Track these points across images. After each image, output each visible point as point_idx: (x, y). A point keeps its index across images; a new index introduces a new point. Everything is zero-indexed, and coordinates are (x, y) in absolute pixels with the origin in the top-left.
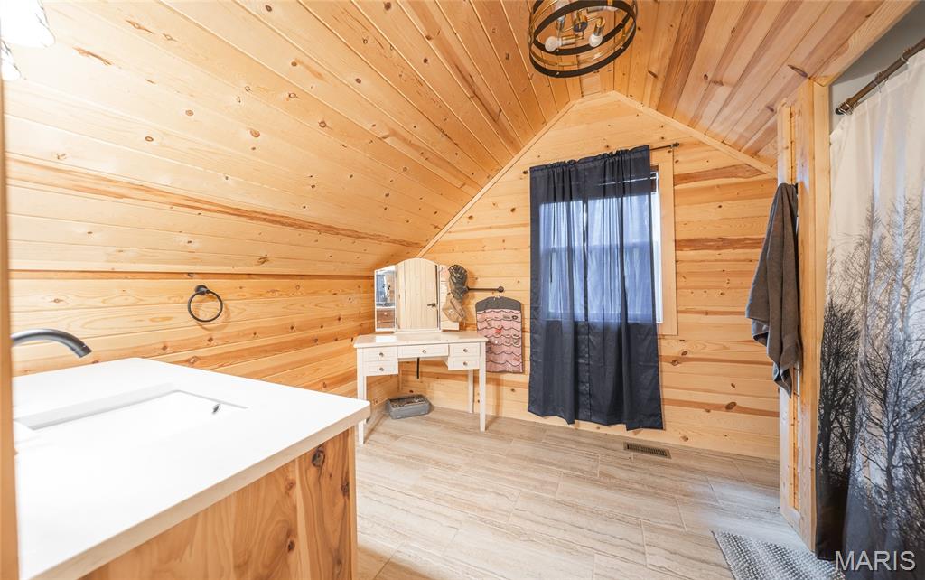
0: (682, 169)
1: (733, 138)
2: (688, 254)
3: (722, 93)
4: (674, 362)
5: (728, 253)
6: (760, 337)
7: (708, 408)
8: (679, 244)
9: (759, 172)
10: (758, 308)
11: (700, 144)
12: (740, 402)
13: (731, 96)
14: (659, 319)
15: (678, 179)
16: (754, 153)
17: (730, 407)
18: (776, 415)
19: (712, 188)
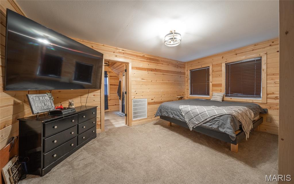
0: (111, 75)
1: (116, 73)
2: (111, 86)
3: (115, 69)
4: (110, 100)
5: (115, 86)
6: (118, 95)
7: (113, 105)
8: (110, 85)
9: (118, 77)
10: (118, 92)
11: (112, 72)
12: (116, 104)
13: (116, 70)
14: (108, 95)
15: (110, 76)
16: (118, 75)
17: (115, 105)
18: (119, 105)
19: (113, 78)
